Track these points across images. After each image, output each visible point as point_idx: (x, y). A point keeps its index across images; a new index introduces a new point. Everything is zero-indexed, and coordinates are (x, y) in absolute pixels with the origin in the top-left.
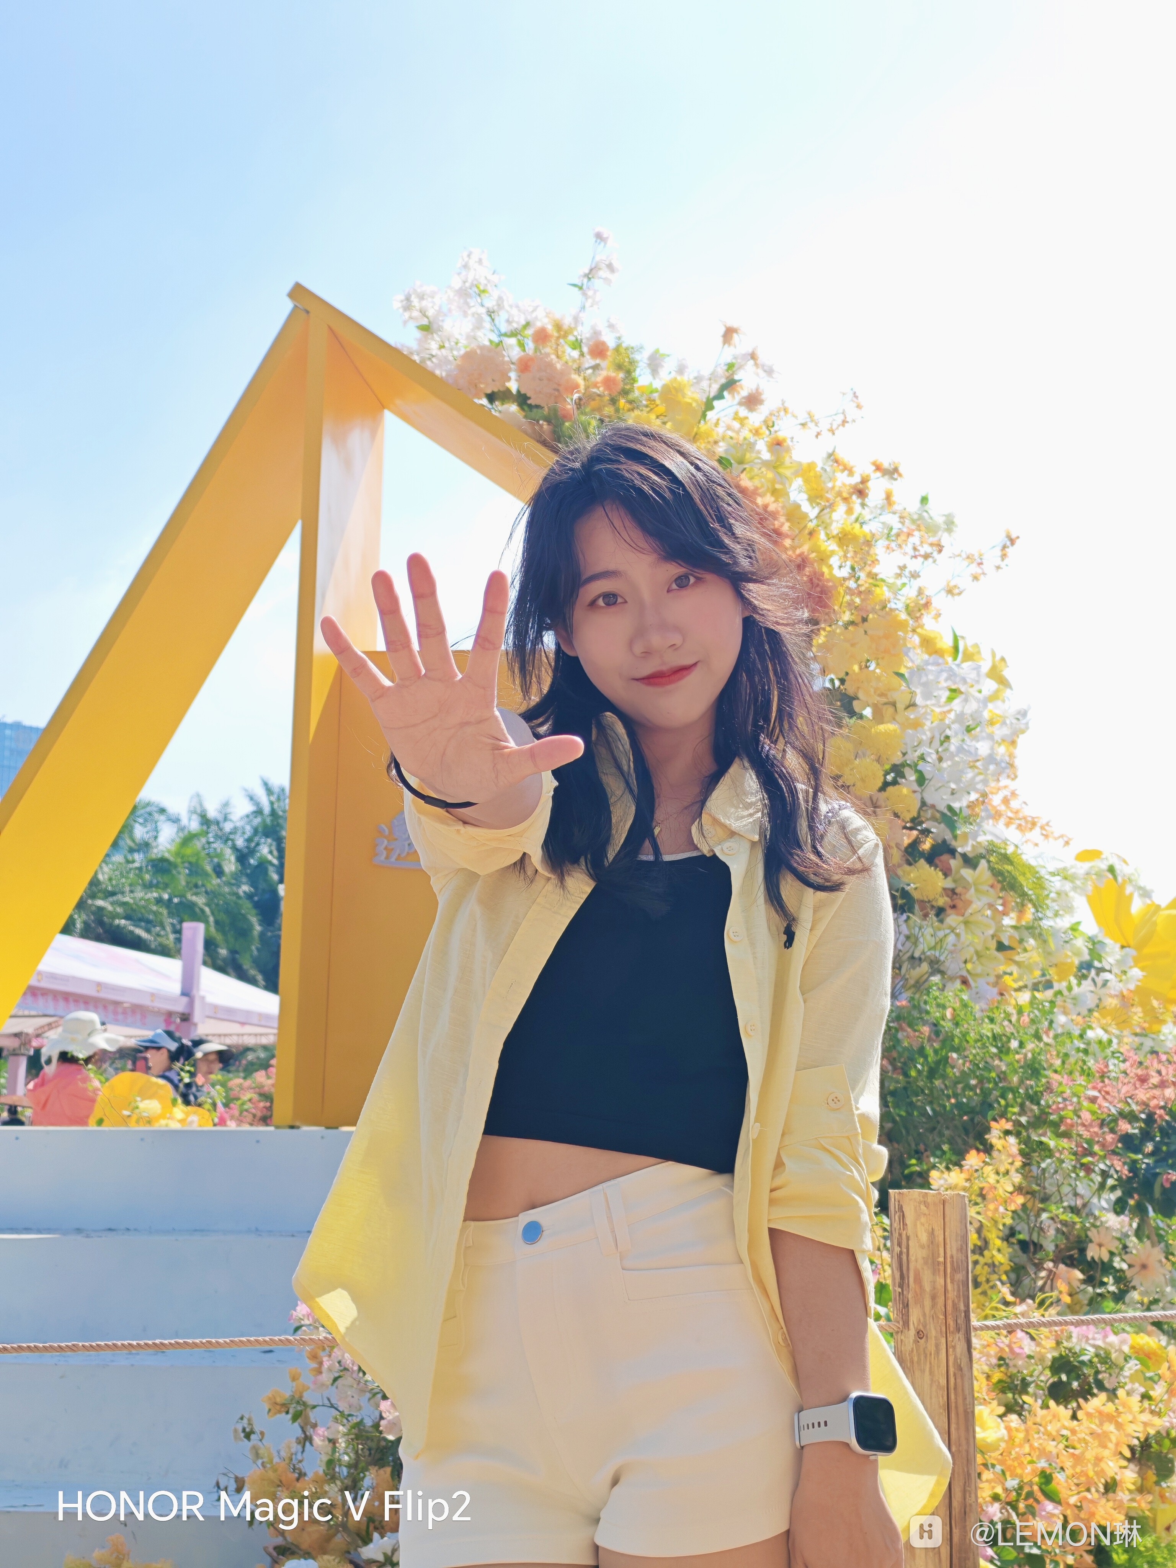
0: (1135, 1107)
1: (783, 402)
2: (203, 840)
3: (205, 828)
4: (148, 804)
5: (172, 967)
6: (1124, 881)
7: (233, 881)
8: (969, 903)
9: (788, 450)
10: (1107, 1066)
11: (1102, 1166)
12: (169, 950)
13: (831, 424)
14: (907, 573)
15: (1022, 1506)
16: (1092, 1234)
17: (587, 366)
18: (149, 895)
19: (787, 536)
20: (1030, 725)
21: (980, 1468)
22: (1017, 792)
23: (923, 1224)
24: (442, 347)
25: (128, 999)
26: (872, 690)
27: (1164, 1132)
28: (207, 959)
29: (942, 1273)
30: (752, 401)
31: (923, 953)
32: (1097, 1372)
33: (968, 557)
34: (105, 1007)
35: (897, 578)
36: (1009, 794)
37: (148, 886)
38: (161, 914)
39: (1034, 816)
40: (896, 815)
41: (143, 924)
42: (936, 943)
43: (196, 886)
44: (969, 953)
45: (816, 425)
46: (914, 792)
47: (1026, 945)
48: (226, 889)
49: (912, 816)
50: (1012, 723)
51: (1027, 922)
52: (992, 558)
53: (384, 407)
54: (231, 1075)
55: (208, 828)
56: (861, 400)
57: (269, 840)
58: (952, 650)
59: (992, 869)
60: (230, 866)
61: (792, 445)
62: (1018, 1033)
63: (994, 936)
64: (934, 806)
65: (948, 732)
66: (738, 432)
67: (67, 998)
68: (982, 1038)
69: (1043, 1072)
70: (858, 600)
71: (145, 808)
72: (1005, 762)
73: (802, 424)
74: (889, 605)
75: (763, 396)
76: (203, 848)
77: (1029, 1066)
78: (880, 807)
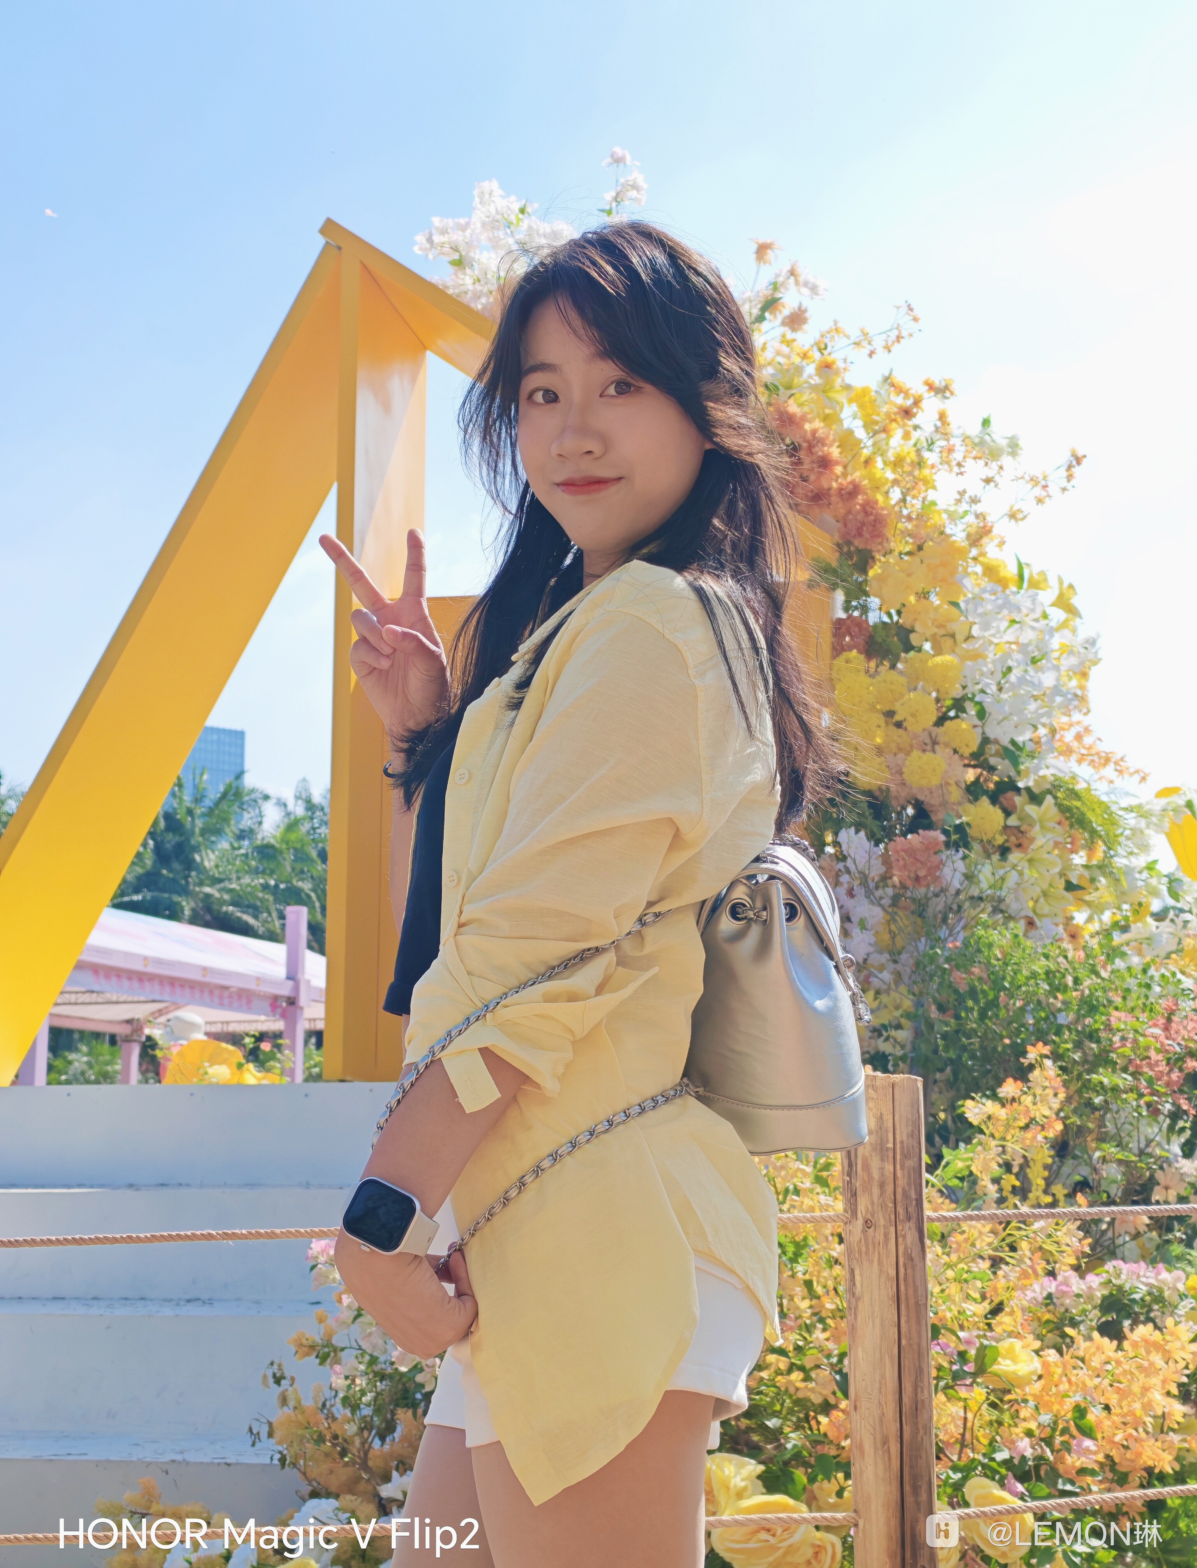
1: (836, 322)
2: (308, 826)
3: (310, 813)
4: (253, 791)
5: (277, 952)
8: (1032, 840)
9: (837, 373)
10: (1177, 1004)
11: (1169, 1106)
12: (277, 935)
13: (887, 341)
14: (967, 497)
15: (1057, 1443)
16: (1159, 1175)
18: (256, 881)
19: (837, 463)
20: (1101, 655)
22: (1090, 728)
23: (870, 1109)
24: (477, 281)
25: (235, 984)
26: (930, 623)
28: (314, 944)
29: (891, 1159)
30: (796, 320)
31: (983, 891)
32: (1148, 1312)
33: (1032, 480)
34: (211, 992)
35: (956, 504)
36: (1082, 730)
37: (256, 872)
38: (268, 900)
39: (1108, 751)
40: (955, 751)
41: (251, 911)
42: (997, 882)
43: (302, 872)
44: (1035, 891)
45: (870, 343)
46: (975, 726)
47: (1097, 884)
49: (971, 751)
50: (1079, 653)
51: (1099, 861)
52: (1057, 479)
53: (425, 348)
55: (313, 813)
56: (916, 312)
58: (1016, 579)
59: (1058, 805)
61: (845, 369)
62: (1074, 969)
63: (1062, 874)
64: (996, 742)
65: (1010, 663)
66: (788, 357)
67: (173, 982)
68: (1034, 975)
69: (1102, 1009)
70: (910, 526)
71: (248, 794)
72: (1076, 695)
73: (855, 343)
74: (948, 531)
75: (807, 315)
76: (308, 833)
77: (1086, 1003)
78: (938, 743)
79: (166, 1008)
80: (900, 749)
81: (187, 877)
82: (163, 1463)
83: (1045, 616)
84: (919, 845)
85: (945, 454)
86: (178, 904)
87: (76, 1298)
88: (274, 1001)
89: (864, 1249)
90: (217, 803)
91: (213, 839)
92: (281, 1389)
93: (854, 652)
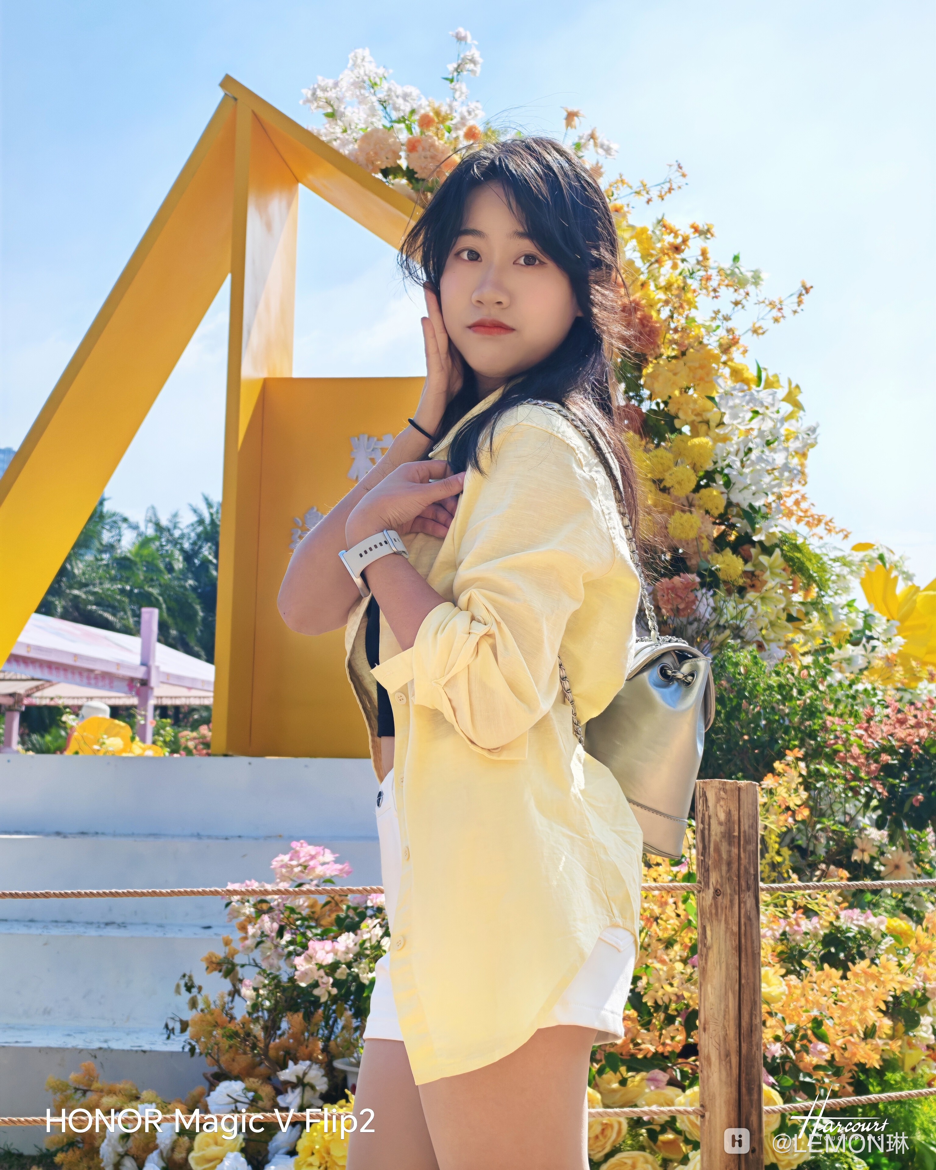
0: (894, 743)
1: (621, 176)
2: (157, 543)
3: (158, 534)
4: (114, 515)
5: (134, 643)
6: (891, 567)
7: (181, 577)
8: (764, 583)
9: (625, 215)
10: (873, 711)
11: (867, 789)
12: (131, 629)
13: (661, 192)
14: (720, 316)
15: (798, 1046)
16: (858, 841)
17: (462, 145)
18: (115, 587)
20: (819, 440)
21: (765, 1016)
22: (806, 496)
23: (722, 806)
24: (345, 131)
25: (99, 667)
26: (690, 412)
27: (918, 763)
28: (163, 638)
29: (736, 844)
31: (727, 621)
32: (860, 946)
33: (770, 304)
34: (81, 674)
35: (712, 321)
36: (800, 497)
37: (113, 580)
38: (123, 602)
39: (820, 514)
40: (707, 512)
41: (110, 610)
42: (738, 614)
43: (152, 580)
44: (764, 622)
45: (647, 193)
46: (722, 493)
47: (811, 617)
48: (176, 583)
49: (720, 513)
50: (803, 438)
51: (812, 599)
52: (790, 305)
53: (298, 181)
54: (180, 729)
55: (161, 533)
56: (685, 170)
57: (209, 544)
58: (756, 379)
59: (784, 555)
60: (179, 565)
61: (629, 211)
62: (799, 683)
63: (785, 609)
64: (738, 505)
65: (751, 445)
67: (50, 665)
68: (770, 687)
69: (818, 714)
70: (676, 336)
71: (109, 517)
72: (798, 471)
73: (636, 193)
74: (705, 341)
75: (601, 170)
76: (158, 550)
77: (807, 709)
78: (694, 506)
79: (42, 685)
80: (665, 509)
82: (93, 1050)
83: (778, 408)
84: (679, 585)
85: (704, 282)
86: (53, 602)
87: (16, 921)
88: (131, 681)
89: (714, 911)
91: (81, 552)
92: (192, 995)
93: (631, 433)
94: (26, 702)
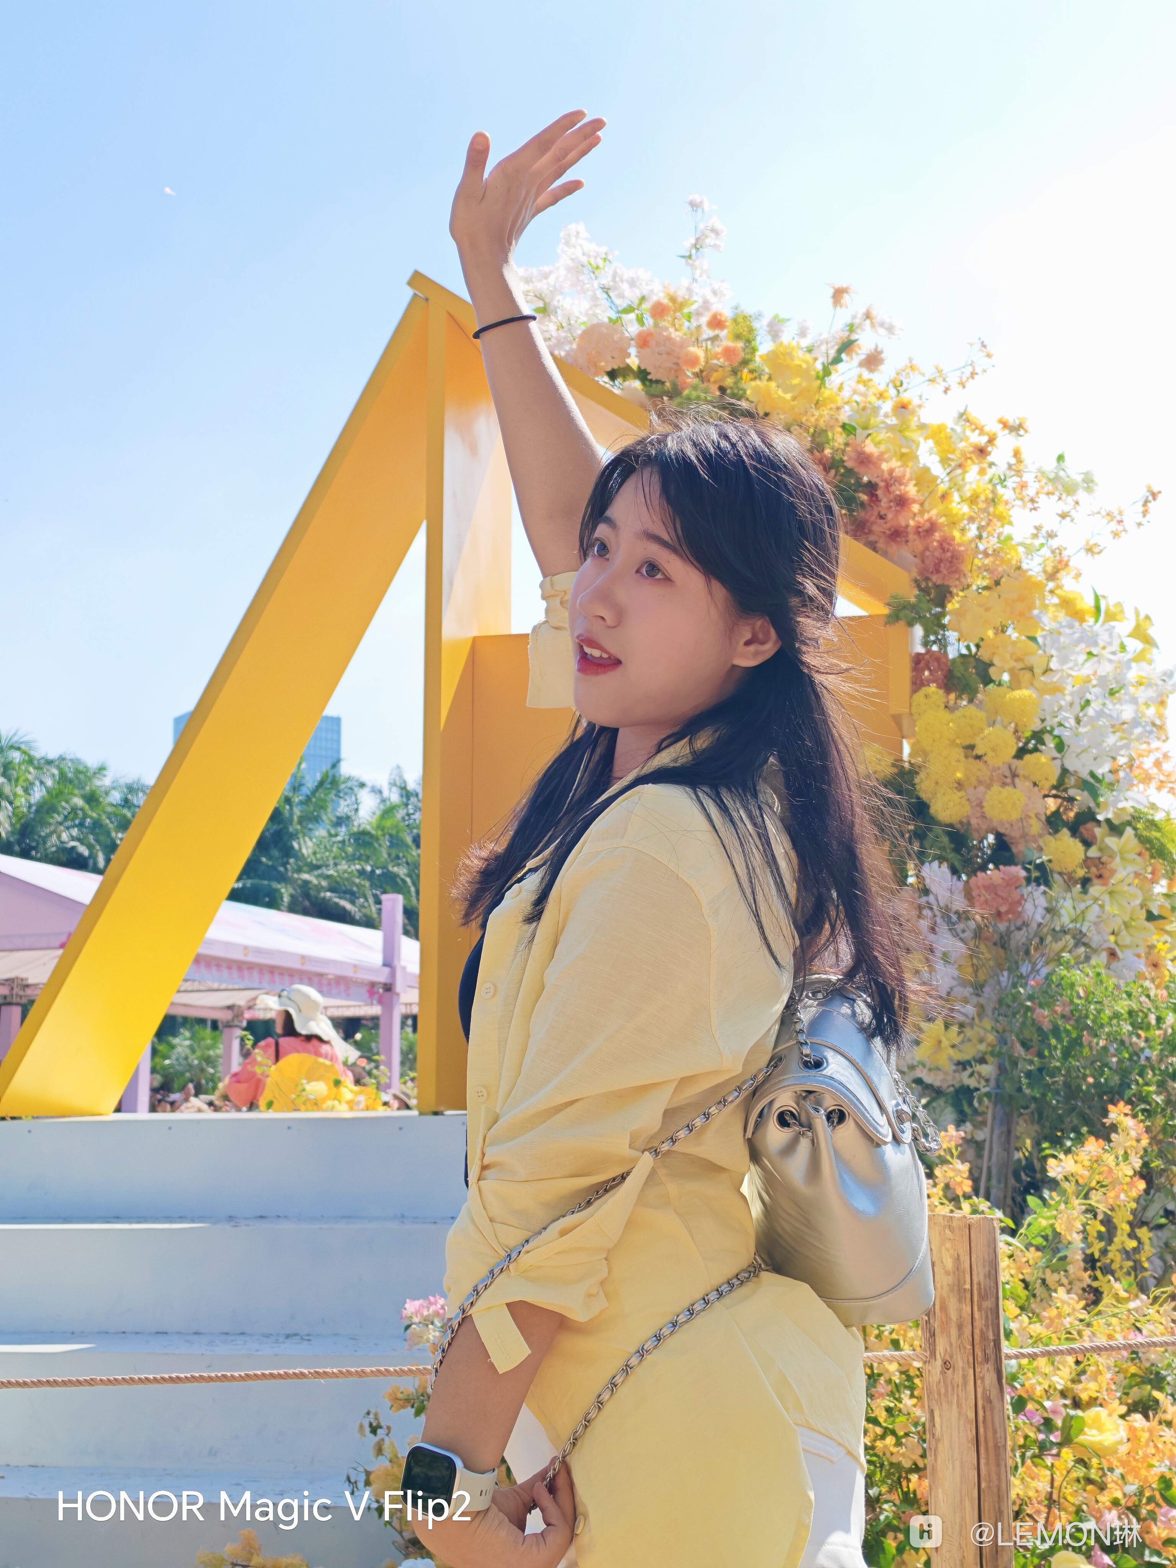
1: (911, 360)
2: (403, 812)
3: (405, 799)
4: (349, 779)
5: (374, 938)
8: (1113, 872)
9: (913, 412)
12: (374, 919)
13: (961, 378)
14: (1043, 531)
15: (1143, 1512)
17: (705, 336)
18: (353, 867)
19: (914, 501)
22: (1169, 754)
23: (948, 1250)
24: (561, 327)
25: (332, 971)
26: (1008, 656)
28: (409, 928)
29: (968, 1300)
30: (873, 361)
31: (1065, 925)
33: (1108, 515)
35: (1032, 538)
36: (1161, 756)
37: (351, 859)
38: (364, 886)
40: (1035, 784)
41: (348, 896)
42: (1078, 915)
43: (398, 857)
44: (1116, 924)
45: (944, 380)
46: (1054, 759)
49: (1051, 782)
50: (1156, 685)
52: (1132, 514)
55: (408, 800)
56: (990, 348)
58: (1093, 611)
59: (1138, 836)
61: (920, 406)
62: (1157, 1008)
63: (1142, 906)
64: (1076, 774)
65: (1088, 696)
66: (865, 395)
67: (272, 971)
68: (1117, 1015)
70: (987, 562)
71: (344, 782)
72: (1154, 724)
73: (930, 380)
74: (1025, 566)
75: (883, 356)
76: (403, 819)
77: (1168, 1042)
78: (1018, 776)
80: (980, 782)
81: (285, 864)
83: (1123, 647)
84: (1000, 881)
85: (1018, 491)
86: (277, 891)
87: (177, 1334)
88: (372, 986)
89: (943, 1391)
90: (314, 792)
91: (310, 826)
92: (377, 1438)
93: (933, 686)
94: (248, 1015)
